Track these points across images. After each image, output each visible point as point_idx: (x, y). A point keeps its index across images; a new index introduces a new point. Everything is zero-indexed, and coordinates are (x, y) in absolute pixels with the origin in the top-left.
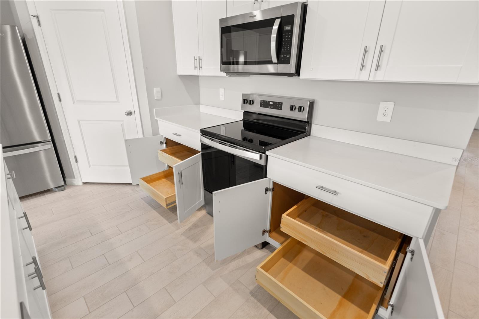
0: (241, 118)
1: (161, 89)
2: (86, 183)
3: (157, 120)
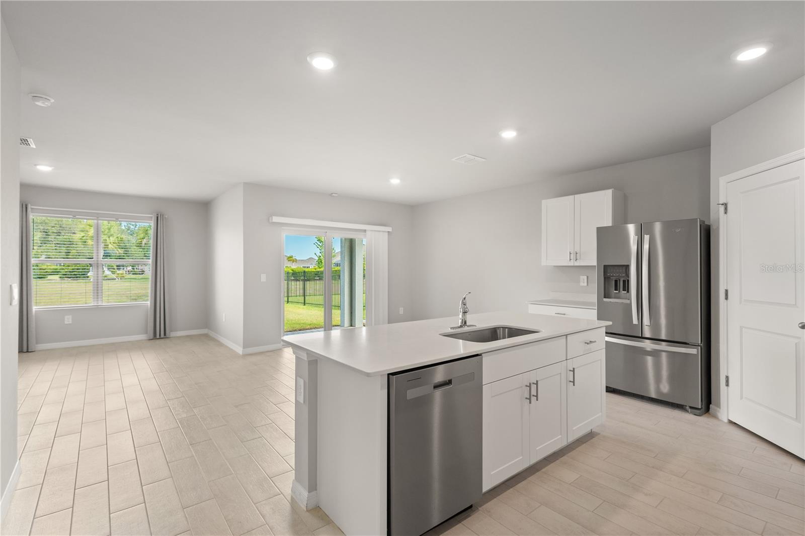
2: (733, 423)
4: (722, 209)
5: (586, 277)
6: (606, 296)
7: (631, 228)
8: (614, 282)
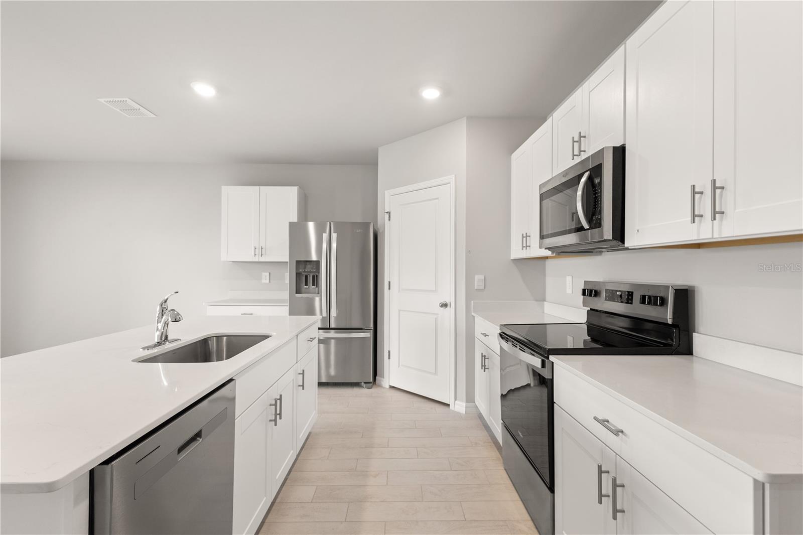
0: (584, 320)
1: (485, 277)
2: (393, 387)
3: (474, 317)
4: (387, 216)
5: (268, 273)
6: (298, 291)
7: (311, 226)
8: (304, 278)
